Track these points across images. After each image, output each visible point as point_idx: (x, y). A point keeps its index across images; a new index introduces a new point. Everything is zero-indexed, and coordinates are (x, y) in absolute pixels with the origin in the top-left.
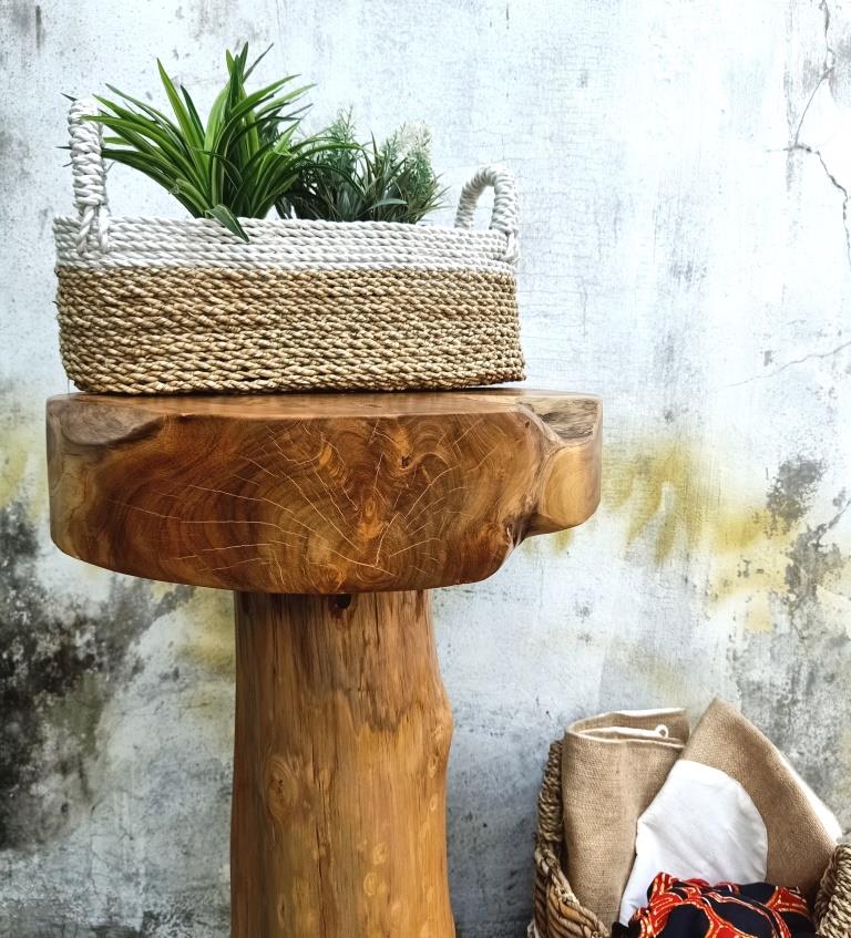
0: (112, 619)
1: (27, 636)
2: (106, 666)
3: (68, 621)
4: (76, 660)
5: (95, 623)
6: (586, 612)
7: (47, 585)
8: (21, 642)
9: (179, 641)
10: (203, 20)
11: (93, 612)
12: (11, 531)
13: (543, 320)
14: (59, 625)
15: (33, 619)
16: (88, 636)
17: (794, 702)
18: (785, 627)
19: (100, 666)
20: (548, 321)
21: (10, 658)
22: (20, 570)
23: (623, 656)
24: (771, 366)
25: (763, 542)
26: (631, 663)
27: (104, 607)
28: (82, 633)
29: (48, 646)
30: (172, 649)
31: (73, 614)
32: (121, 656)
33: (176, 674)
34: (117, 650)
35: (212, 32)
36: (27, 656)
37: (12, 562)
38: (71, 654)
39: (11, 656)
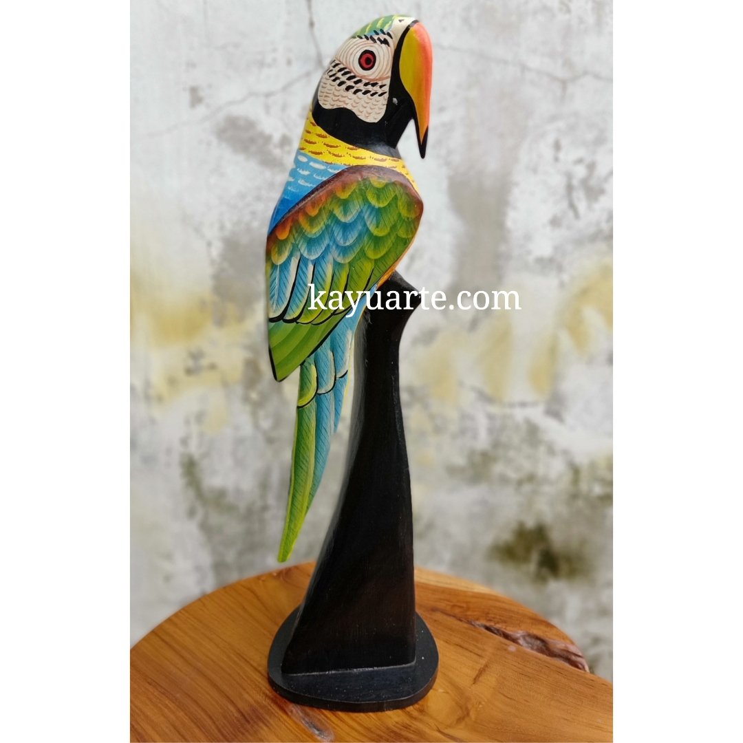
17: (265, 508)
18: (247, 428)
24: (201, 110)
25: (213, 332)
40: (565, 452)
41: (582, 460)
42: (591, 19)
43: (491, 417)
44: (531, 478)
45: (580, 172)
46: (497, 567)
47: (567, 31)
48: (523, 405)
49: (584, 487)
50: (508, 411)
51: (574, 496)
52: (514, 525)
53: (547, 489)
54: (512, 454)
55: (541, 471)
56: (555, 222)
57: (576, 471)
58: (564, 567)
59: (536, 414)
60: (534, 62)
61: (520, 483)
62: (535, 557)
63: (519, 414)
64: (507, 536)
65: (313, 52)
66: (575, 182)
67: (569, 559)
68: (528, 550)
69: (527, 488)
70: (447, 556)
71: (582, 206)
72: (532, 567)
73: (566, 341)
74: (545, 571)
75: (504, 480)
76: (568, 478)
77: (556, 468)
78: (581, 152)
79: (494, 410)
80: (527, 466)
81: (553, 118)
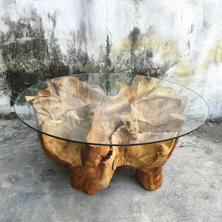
0: (164, 68)
1: (150, 70)
2: (162, 75)
3: (156, 68)
4: (157, 74)
5: (161, 68)
7: (154, 62)
8: (149, 71)
9: (174, 71)
11: (161, 66)
12: (149, 53)
14: (155, 69)
15: (151, 68)
16: (160, 70)
19: (161, 75)
21: (147, 74)
22: (150, 60)
27: (162, 66)
28: (159, 70)
29: (153, 72)
30: (173, 72)
31: (157, 67)
32: (164, 74)
33: (173, 76)
34: (164, 73)
36: (149, 74)
37: (149, 58)
38: (156, 73)
39: (147, 73)
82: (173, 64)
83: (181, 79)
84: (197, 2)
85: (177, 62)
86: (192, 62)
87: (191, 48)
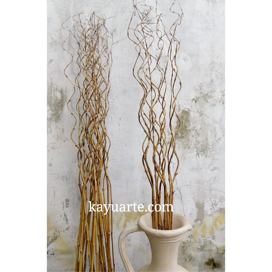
6: (130, 240)
9: (54, 248)
10: (58, 137)
13: (120, 187)
20: (121, 187)
23: (137, 248)
26: (138, 250)
33: (54, 254)
35: (60, 139)
40: (216, 246)
41: (218, 247)
42: (213, 182)
43: (204, 240)
44: (211, 250)
45: (214, 202)
46: (206, 266)
47: (210, 184)
48: (209, 238)
49: (219, 251)
50: (206, 238)
51: (218, 253)
52: (208, 258)
53: (213, 252)
54: (207, 246)
55: (212, 249)
56: (211, 209)
57: (218, 249)
58: (217, 266)
59: (211, 239)
60: (206, 188)
61: (209, 251)
62: (212, 264)
63: (208, 239)
64: (207, 261)
65: (177, 187)
66: (213, 204)
67: (218, 265)
68: (211, 263)
69: (210, 252)
70: (198, 264)
71: (215, 207)
72: (212, 266)
73: (214, 227)
74: (214, 267)
75: (206, 250)
76: (216, 250)
77: (214, 248)
78: (214, 200)
79: (204, 238)
80: (210, 248)
81: (209, 195)
82: (52, 239)
83: (63, 256)
84: (68, 178)
85: (57, 238)
86: (73, 237)
87: (69, 222)
